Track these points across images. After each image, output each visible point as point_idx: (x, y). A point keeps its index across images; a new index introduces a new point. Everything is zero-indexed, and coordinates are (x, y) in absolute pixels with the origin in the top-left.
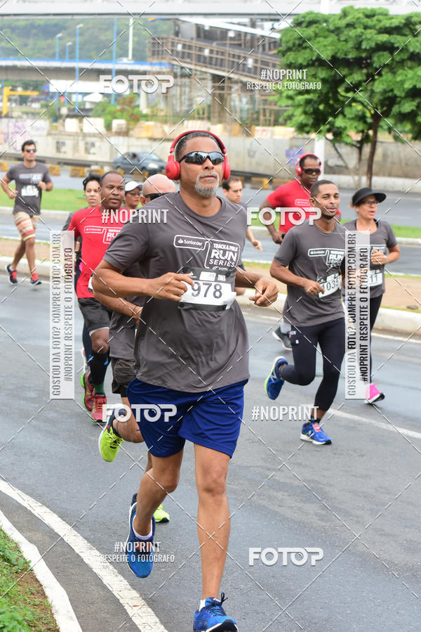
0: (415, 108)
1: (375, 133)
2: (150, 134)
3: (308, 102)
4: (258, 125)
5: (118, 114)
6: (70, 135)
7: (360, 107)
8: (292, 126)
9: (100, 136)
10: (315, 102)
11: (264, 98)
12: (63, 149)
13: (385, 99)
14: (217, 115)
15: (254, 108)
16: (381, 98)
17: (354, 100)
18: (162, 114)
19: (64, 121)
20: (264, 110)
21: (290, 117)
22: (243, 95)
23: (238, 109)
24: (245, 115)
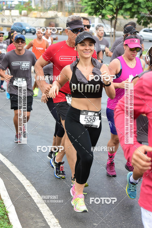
0: (131, 6)
1: (117, 16)
2: (35, 16)
3: (92, 4)
4: (75, 12)
5: (24, 9)
6: (7, 16)
7: (111, 6)
8: (87, 13)
9: (17, 16)
10: (95, 4)
11: (77, 3)
12: (4, 21)
13: (120, 3)
14: (60, 9)
15: (73, 7)
16: (119, 3)
17: (109, 4)
18: (40, 8)
19: (4, 11)
20: (77, 7)
21: (86, 10)
22: (69, 2)
23: (67, 7)
24: (70, 9)
